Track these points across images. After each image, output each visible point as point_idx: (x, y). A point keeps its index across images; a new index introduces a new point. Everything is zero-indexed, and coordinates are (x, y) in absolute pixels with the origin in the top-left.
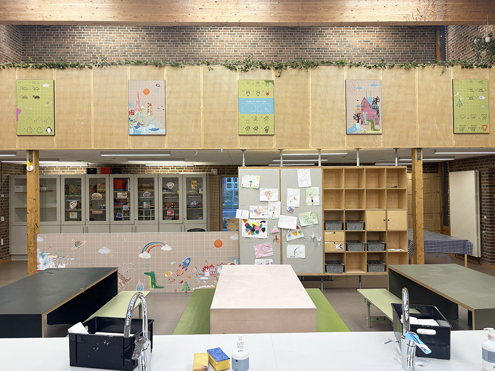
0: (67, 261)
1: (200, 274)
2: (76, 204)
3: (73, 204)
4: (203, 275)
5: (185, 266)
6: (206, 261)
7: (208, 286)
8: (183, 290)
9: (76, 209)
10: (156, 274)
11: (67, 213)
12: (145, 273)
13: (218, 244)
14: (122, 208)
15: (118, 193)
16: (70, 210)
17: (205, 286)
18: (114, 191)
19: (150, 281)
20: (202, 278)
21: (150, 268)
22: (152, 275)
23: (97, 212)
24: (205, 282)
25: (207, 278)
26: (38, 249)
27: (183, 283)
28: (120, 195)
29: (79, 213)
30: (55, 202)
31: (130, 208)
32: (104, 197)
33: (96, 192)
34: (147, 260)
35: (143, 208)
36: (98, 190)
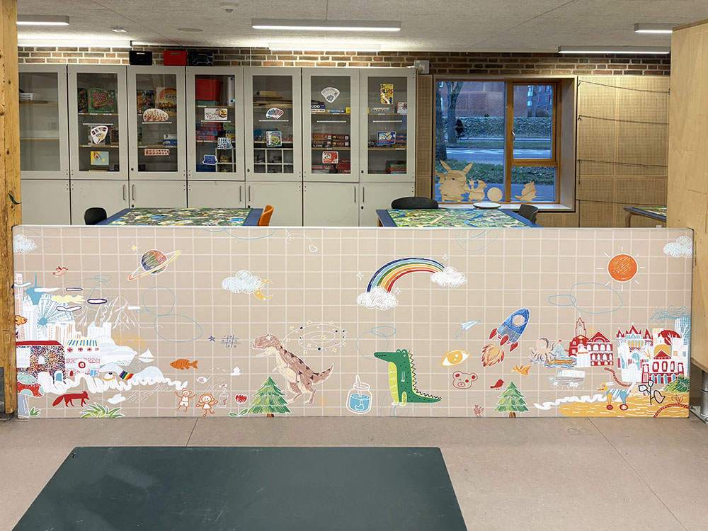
0: (115, 315)
1: (559, 362)
2: (105, 133)
3: (98, 134)
4: (570, 364)
5: (511, 334)
6: (580, 322)
7: (585, 399)
8: (501, 409)
9: (104, 145)
10: (415, 358)
11: (85, 154)
12: (377, 355)
13: (624, 269)
14: (216, 145)
15: (207, 110)
16: (90, 145)
17: (574, 399)
18: (196, 104)
19: (395, 379)
20: (567, 373)
21: (394, 339)
22: (401, 361)
23: (156, 152)
24: (576, 385)
25: (582, 374)
26: (18, 276)
27: (503, 389)
28: (212, 114)
29: (114, 154)
30: (55, 126)
31: (234, 145)
32: (173, 119)
33: (152, 105)
34: (386, 314)
35: (265, 146)
36: (157, 101)
